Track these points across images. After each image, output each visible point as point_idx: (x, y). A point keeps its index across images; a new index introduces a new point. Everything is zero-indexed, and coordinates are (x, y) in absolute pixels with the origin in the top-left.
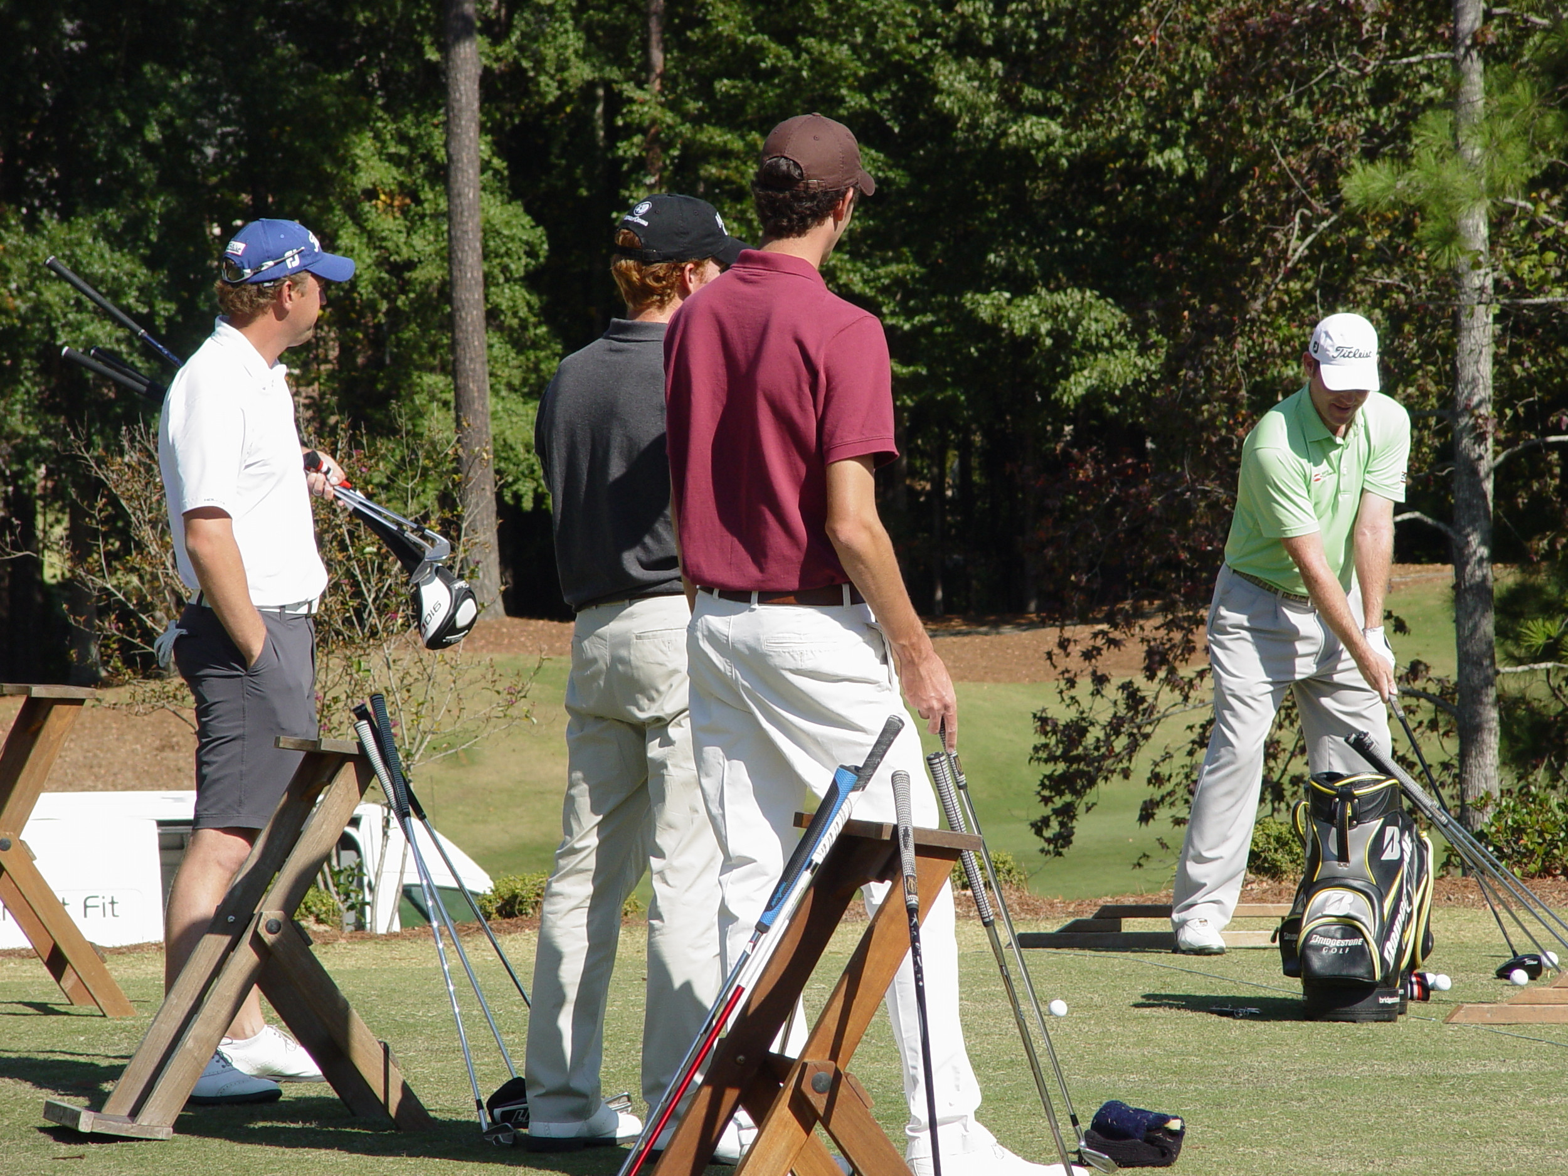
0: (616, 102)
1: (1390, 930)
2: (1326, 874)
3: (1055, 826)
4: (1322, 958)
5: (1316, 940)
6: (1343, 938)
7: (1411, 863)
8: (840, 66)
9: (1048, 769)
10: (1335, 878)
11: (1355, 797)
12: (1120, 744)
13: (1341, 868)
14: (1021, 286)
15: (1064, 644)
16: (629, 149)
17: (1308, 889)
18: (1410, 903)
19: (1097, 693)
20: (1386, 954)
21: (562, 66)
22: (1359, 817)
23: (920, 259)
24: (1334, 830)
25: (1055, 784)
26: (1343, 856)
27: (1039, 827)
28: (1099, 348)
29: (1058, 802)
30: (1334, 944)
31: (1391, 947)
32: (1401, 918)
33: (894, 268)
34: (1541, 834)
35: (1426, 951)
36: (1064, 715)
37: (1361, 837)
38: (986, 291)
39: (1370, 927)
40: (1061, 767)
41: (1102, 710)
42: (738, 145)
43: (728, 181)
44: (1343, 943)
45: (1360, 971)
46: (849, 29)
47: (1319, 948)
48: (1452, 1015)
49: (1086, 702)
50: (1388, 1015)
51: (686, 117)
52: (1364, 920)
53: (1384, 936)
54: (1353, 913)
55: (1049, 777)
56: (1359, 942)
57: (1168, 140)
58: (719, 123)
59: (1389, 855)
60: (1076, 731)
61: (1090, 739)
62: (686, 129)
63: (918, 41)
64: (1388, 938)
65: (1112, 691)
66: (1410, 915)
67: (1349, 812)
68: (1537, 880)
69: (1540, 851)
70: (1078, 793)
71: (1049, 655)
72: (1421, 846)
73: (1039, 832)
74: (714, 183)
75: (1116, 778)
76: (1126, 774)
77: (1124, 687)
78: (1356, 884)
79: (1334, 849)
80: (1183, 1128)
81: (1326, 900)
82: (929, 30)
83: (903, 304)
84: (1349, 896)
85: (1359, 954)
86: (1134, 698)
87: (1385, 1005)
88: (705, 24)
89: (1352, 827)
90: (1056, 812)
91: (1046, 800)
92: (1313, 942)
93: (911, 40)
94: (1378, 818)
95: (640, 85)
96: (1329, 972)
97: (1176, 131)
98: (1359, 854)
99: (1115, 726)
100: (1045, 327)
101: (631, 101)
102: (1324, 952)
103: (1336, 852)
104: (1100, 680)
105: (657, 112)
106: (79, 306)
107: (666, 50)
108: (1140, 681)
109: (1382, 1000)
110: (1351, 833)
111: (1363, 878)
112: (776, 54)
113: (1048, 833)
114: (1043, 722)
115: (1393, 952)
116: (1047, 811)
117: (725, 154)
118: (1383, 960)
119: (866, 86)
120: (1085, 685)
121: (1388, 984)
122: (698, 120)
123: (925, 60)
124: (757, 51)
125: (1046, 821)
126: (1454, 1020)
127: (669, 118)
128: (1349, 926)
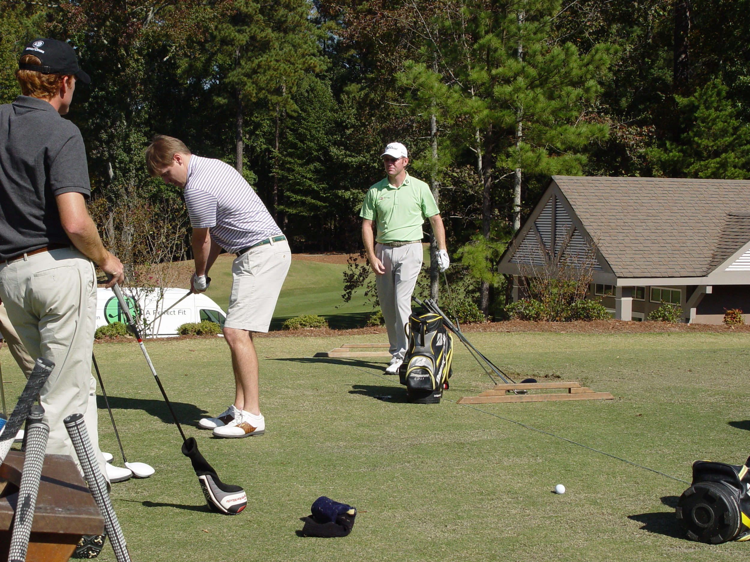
0: (270, 152)
1: (439, 371)
2: (417, 350)
3: (347, 296)
4: (414, 381)
5: (412, 375)
6: (422, 374)
7: (445, 345)
8: (312, 147)
9: (346, 284)
10: (419, 352)
11: (427, 323)
12: (361, 278)
13: (422, 349)
14: (347, 189)
15: (351, 258)
16: (272, 161)
17: (410, 355)
18: (445, 360)
19: (356, 268)
20: (437, 380)
21: (261, 146)
22: (428, 330)
23: (327, 184)
24: (420, 335)
25: (347, 287)
26: (423, 344)
27: (343, 296)
28: (361, 201)
29: (348, 291)
30: (419, 376)
31: (439, 377)
32: (442, 366)
33: (323, 185)
34: (464, 313)
35: (450, 376)
36: (350, 273)
37: (429, 337)
38: (340, 190)
39: (431, 370)
40: (349, 284)
41: (357, 272)
42: (293, 161)
43: (291, 168)
44: (422, 376)
45: (427, 386)
46: (314, 140)
47: (413, 378)
48: (459, 401)
49: (354, 269)
50: (437, 401)
51: (283, 155)
52: (430, 367)
53: (436, 374)
54: (426, 365)
55: (347, 286)
56: (427, 376)
57: (374, 162)
58: (289, 157)
59: (439, 344)
60: (352, 276)
61: (355, 278)
62: (283, 158)
63: (327, 143)
64: (438, 374)
65: (359, 267)
66: (445, 364)
67: (425, 328)
68: (463, 325)
69: (463, 317)
70: (352, 289)
71: (348, 261)
72: (449, 339)
73: (343, 297)
74: (289, 168)
75: (360, 286)
76: (362, 285)
77: (362, 267)
78: (427, 354)
79: (419, 342)
80: (355, 514)
81: (416, 360)
82: (329, 141)
83: (324, 192)
84: (424, 359)
85: (428, 380)
86: (364, 269)
87: (436, 397)
88: (286, 138)
89: (426, 334)
90: (347, 293)
91: (345, 290)
92: (411, 375)
93: (326, 142)
94: (435, 330)
95: (274, 149)
96: (416, 387)
97: (376, 160)
98: (428, 344)
99: (360, 275)
100: (351, 196)
101: (273, 152)
102: (415, 379)
103: (420, 343)
104: (357, 266)
105: (278, 154)
106: (167, 190)
107: (279, 144)
108: (366, 266)
109: (435, 396)
110: (425, 336)
111: (430, 352)
112: (300, 144)
113: (346, 297)
114: (345, 274)
115: (439, 379)
116: (345, 293)
117: (290, 163)
118: (436, 382)
119: (317, 151)
120: (354, 266)
121: (437, 391)
122: (286, 156)
123: (328, 147)
124: (296, 144)
125: (345, 295)
126: (460, 402)
127: (280, 155)
128: (424, 370)
